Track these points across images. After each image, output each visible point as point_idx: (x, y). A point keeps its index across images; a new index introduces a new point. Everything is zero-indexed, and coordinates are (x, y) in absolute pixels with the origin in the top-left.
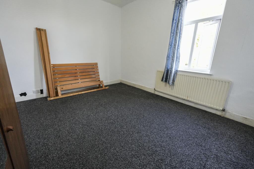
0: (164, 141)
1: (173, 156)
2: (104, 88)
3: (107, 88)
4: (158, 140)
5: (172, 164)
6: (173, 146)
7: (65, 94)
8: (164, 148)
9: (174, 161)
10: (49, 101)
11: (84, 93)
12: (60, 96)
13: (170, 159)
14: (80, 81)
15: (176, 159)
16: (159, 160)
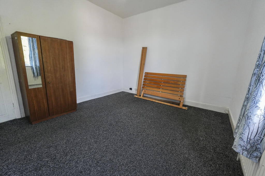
0: (78, 164)
1: (53, 170)
2: (181, 106)
3: (184, 108)
4: (81, 159)
5: (44, 167)
6: (66, 173)
7: (147, 97)
8: (67, 162)
9: (47, 170)
10: (135, 97)
11: (157, 102)
12: (141, 97)
13: (51, 166)
14: (161, 90)
15: (47, 172)
16: (55, 157)
